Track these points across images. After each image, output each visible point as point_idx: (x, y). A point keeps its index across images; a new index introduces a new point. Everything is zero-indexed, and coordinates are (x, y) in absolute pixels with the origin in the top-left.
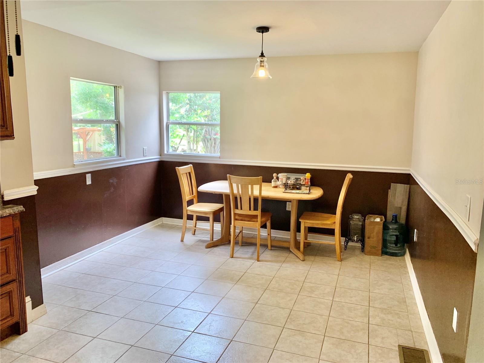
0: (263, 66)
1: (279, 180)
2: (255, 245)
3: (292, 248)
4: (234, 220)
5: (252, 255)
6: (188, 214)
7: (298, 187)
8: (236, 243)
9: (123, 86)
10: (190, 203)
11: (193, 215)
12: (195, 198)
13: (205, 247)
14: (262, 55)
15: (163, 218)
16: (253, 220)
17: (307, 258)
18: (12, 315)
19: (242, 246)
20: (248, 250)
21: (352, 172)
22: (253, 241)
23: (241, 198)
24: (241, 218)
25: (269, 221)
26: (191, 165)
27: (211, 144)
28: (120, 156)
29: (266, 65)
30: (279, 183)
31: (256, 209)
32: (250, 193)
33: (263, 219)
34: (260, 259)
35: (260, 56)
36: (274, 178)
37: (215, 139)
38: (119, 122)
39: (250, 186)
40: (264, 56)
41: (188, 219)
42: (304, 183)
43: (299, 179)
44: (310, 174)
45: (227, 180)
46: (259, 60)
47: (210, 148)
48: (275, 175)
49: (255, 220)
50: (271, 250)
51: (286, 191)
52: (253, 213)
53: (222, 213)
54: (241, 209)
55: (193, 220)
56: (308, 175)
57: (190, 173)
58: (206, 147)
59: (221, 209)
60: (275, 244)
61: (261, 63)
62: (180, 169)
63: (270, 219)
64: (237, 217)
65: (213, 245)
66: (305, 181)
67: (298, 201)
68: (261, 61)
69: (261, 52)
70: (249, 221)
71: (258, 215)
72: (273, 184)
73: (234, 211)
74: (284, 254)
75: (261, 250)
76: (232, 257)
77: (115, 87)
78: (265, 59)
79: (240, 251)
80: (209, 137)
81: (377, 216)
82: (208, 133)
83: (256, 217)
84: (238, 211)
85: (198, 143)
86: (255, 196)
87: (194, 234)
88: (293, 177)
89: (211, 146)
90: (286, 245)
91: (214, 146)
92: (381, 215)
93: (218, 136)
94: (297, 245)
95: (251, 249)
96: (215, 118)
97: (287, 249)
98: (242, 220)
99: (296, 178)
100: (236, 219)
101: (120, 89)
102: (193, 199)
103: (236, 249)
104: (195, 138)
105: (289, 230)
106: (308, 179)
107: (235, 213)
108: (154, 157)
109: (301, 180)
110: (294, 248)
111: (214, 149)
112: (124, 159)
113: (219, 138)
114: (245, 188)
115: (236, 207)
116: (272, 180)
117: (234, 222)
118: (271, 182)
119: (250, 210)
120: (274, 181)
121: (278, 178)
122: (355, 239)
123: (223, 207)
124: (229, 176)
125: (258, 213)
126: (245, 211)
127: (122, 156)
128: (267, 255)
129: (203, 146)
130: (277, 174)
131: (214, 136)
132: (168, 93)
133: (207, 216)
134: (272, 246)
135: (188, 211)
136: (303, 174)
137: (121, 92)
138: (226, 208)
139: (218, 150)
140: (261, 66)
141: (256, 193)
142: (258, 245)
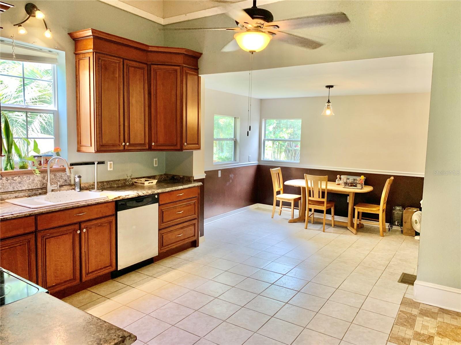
0: (329, 108)
1: (342, 180)
2: (322, 223)
3: (349, 226)
4: (308, 204)
5: (320, 229)
6: (277, 200)
7: (354, 185)
8: (309, 222)
9: (239, 117)
10: (278, 193)
11: (280, 201)
12: (281, 190)
13: (288, 222)
14: (329, 102)
15: (258, 204)
16: (321, 205)
17: (359, 233)
18: (194, 236)
19: (313, 224)
20: (318, 226)
21: (394, 176)
22: (321, 221)
23: (313, 191)
24: (313, 203)
25: (333, 207)
26: (280, 168)
27: (292, 154)
28: (236, 161)
29: (331, 108)
30: (341, 182)
31: (323, 197)
32: (319, 187)
33: (328, 205)
34: (325, 231)
35: (327, 102)
36: (338, 178)
37: (295, 150)
38: (236, 139)
39: (319, 182)
40: (330, 102)
41: (277, 205)
42: (359, 182)
43: (356, 180)
44: (364, 177)
45: (304, 179)
46: (327, 104)
47: (290, 158)
48: (338, 176)
49: (322, 205)
50: (334, 227)
51: (345, 187)
52: (321, 200)
53: (300, 201)
54: (313, 197)
55: (279, 206)
56: (362, 177)
57: (278, 173)
58: (288, 157)
59: (300, 198)
60: (337, 224)
61: (328, 107)
62: (273, 170)
63: (334, 206)
64: (310, 203)
65: (294, 221)
66: (360, 181)
67: (354, 193)
68: (328, 105)
69: (328, 100)
70: (318, 205)
71: (324, 202)
72: (337, 182)
73: (308, 198)
74: (342, 230)
75: (326, 227)
76: (306, 229)
77: (235, 118)
78: (330, 104)
79: (311, 226)
80: (290, 149)
81: (415, 208)
82: (289, 145)
83: (323, 202)
84: (311, 198)
85: (281, 153)
86: (323, 189)
87: (280, 215)
88: (351, 179)
89: (292, 156)
90: (345, 225)
91: (294, 156)
92: (418, 208)
93: (299, 148)
94: (352, 225)
95: (319, 227)
96: (296, 133)
97: (346, 228)
98: (313, 204)
99: (353, 179)
100: (309, 204)
101: (237, 119)
102: (280, 191)
103: (309, 225)
104: (279, 149)
105: (347, 217)
106: (362, 180)
107: (310, 200)
108: (255, 162)
109: (357, 180)
110: (350, 226)
111: (294, 158)
112: (238, 163)
113: (299, 149)
114: (316, 183)
115: (310, 196)
116: (337, 180)
117: (308, 206)
118: (335, 182)
119: (319, 198)
120: (337, 181)
121: (340, 178)
122: (396, 223)
123: (301, 197)
124: (306, 175)
125: (325, 200)
126: (316, 198)
127: (237, 160)
128: (332, 229)
129: (285, 156)
130: (340, 176)
131: (295, 148)
132: (265, 120)
133: (289, 202)
134: (334, 226)
135: (277, 198)
136: (359, 176)
137: (238, 121)
138: (303, 197)
139: (297, 158)
140: (328, 108)
141: (324, 187)
142: (324, 224)
